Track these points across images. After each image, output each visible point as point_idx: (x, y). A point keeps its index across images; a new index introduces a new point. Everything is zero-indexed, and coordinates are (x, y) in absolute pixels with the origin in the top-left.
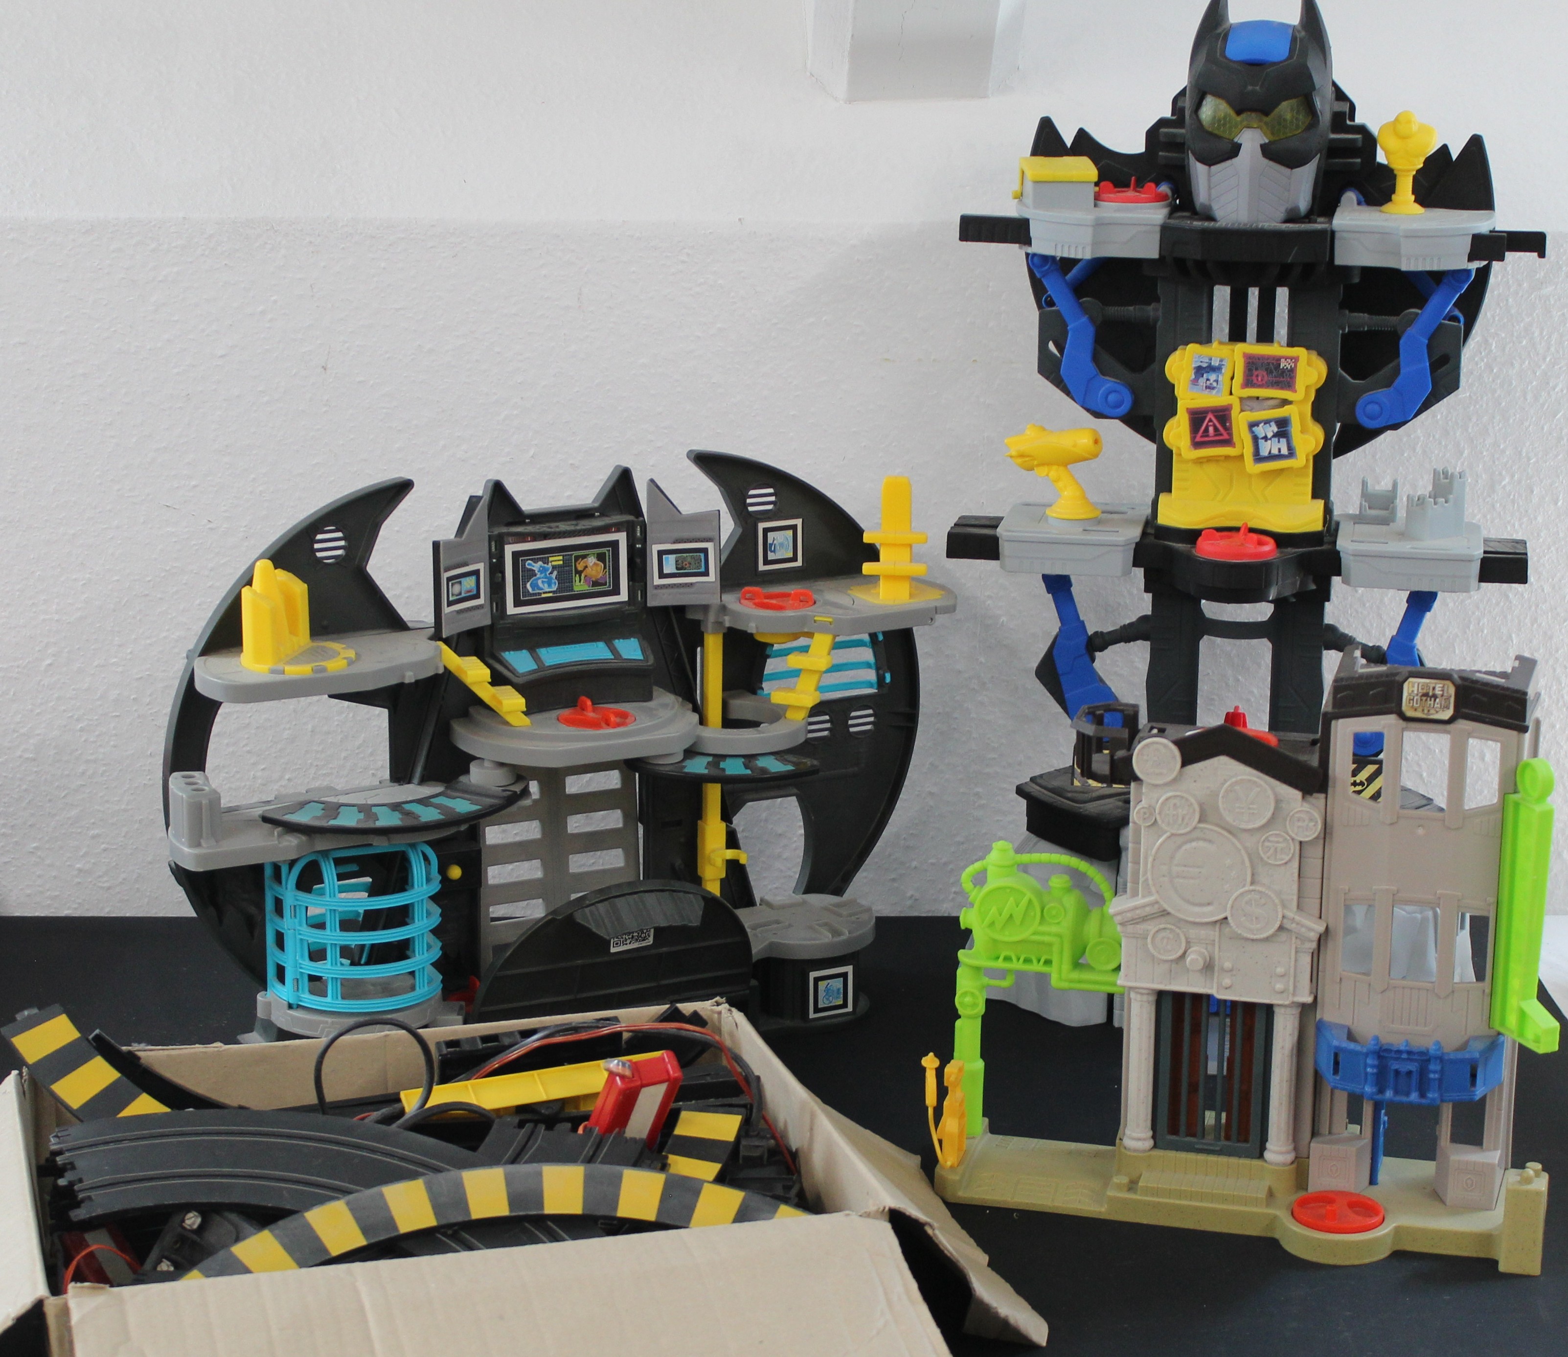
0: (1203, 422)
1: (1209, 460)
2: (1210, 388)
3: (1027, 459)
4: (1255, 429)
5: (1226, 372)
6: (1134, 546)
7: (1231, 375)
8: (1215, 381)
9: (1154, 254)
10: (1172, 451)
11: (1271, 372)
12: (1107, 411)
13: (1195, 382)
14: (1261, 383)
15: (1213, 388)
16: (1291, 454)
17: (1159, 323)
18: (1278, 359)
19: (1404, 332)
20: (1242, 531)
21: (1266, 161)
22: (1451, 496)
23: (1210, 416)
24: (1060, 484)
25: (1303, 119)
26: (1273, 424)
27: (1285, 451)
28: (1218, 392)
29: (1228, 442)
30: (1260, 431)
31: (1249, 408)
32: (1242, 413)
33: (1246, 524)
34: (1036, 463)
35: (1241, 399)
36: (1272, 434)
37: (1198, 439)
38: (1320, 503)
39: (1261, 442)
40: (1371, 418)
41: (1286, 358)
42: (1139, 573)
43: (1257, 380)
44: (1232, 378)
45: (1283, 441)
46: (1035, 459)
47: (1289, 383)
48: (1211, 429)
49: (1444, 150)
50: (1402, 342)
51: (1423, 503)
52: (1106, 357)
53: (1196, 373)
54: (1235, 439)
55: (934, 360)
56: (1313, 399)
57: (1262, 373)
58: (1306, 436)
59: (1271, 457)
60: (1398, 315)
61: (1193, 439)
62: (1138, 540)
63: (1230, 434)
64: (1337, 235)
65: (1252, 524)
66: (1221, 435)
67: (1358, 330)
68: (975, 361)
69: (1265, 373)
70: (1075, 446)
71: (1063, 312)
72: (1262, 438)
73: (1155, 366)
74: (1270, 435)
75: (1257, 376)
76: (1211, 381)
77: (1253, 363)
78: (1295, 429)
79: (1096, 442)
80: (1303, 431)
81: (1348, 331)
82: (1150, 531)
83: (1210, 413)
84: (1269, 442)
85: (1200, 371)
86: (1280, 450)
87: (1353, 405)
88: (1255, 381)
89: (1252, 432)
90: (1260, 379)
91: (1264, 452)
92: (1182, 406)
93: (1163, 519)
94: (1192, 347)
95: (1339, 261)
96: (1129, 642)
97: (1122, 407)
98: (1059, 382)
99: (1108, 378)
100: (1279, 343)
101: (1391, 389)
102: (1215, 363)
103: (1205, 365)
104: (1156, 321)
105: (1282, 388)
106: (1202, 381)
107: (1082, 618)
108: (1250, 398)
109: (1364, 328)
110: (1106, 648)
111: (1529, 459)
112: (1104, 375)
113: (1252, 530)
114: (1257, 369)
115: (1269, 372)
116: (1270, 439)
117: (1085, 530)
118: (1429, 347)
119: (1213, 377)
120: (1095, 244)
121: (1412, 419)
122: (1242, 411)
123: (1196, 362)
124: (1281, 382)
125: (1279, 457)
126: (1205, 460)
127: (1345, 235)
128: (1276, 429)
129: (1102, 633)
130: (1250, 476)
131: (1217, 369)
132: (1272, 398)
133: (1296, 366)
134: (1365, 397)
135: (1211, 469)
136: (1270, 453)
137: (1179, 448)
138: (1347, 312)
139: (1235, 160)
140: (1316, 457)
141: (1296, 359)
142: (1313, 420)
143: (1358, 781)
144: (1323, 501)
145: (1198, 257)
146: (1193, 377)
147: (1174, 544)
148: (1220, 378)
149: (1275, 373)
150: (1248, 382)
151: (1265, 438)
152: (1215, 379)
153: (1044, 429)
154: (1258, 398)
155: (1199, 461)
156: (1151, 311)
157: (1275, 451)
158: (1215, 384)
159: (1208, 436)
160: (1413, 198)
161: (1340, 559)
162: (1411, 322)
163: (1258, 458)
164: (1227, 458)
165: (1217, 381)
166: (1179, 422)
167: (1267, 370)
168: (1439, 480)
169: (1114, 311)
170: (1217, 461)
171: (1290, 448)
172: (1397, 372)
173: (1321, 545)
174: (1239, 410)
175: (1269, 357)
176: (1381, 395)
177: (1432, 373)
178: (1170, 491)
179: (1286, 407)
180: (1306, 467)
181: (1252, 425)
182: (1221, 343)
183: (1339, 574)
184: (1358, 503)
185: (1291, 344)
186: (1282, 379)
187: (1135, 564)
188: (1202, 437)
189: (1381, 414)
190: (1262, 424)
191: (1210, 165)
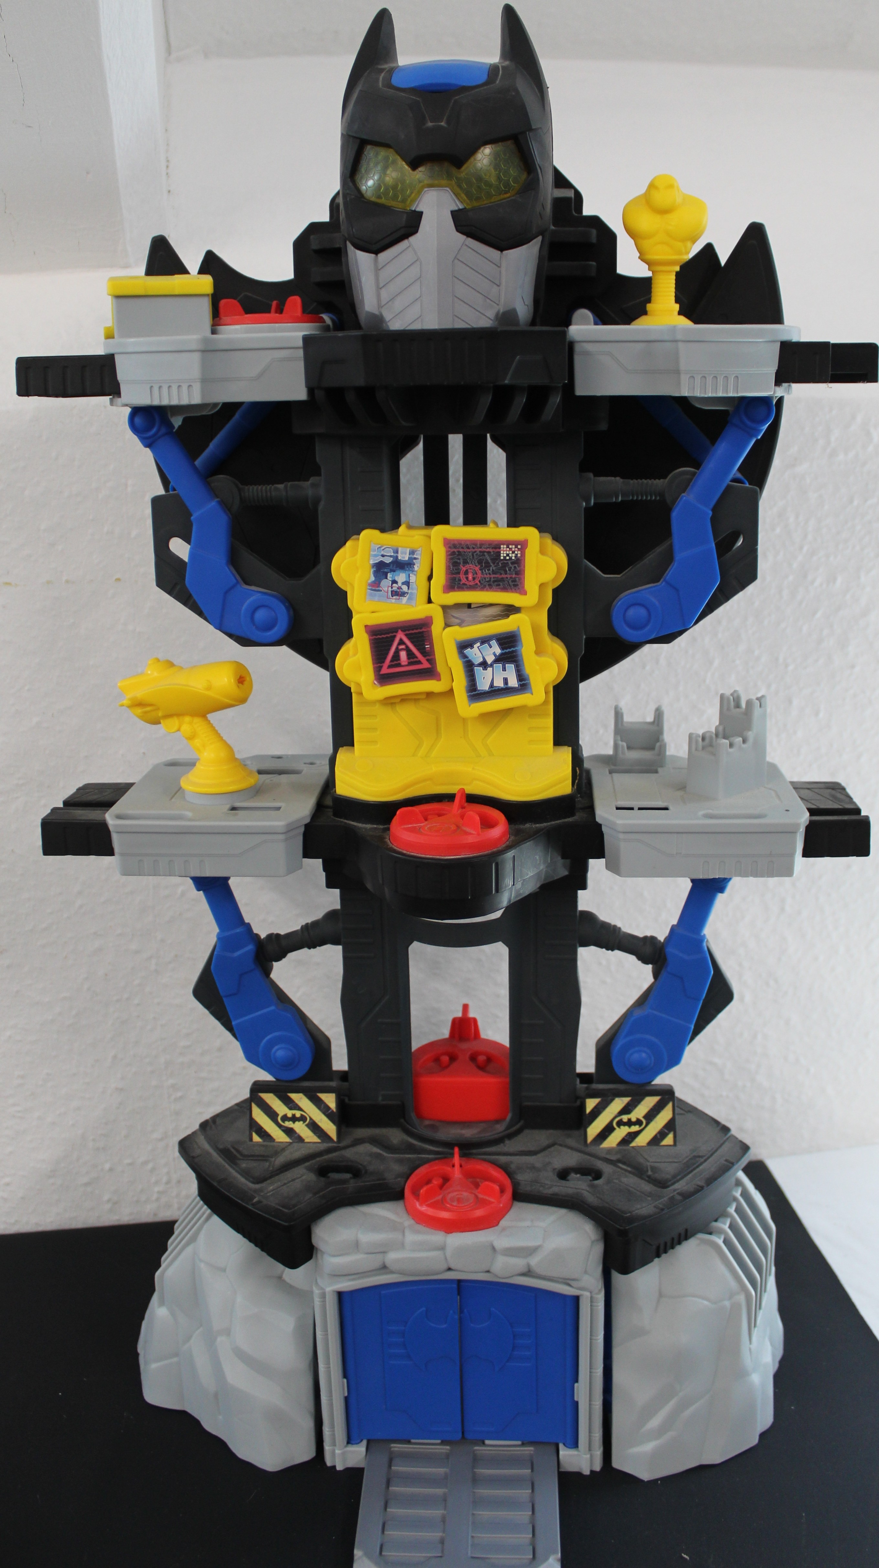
0: (391, 645)
1: (404, 699)
2: (398, 594)
3: (148, 709)
4: (468, 651)
5: (420, 567)
6: (302, 829)
7: (428, 573)
8: (403, 583)
9: (300, 393)
10: (350, 688)
11: (488, 566)
12: (256, 635)
13: (375, 586)
14: (472, 583)
15: (403, 594)
16: (524, 685)
17: (321, 507)
18: (496, 546)
19: (674, 502)
20: (457, 800)
21: (462, 238)
22: (750, 733)
23: (400, 635)
24: (197, 742)
25: (515, 173)
26: (494, 643)
27: (513, 682)
28: (410, 599)
29: (431, 673)
30: (475, 654)
31: (457, 621)
32: (448, 629)
33: (463, 790)
34: (160, 714)
35: (445, 608)
36: (493, 658)
37: (385, 670)
38: (566, 753)
39: (478, 670)
40: (634, 627)
41: (508, 543)
42: (316, 865)
43: (467, 578)
44: (430, 578)
45: (511, 667)
46: (158, 709)
47: (514, 581)
48: (403, 655)
49: (709, 249)
50: (674, 514)
51: (711, 745)
52: (249, 559)
53: (376, 573)
54: (440, 667)
55: (67, 582)
56: (550, 603)
57: (473, 567)
58: (543, 659)
59: (494, 692)
60: (665, 477)
61: (377, 670)
62: (308, 820)
63: (432, 661)
64: (577, 348)
65: (470, 789)
66: (419, 662)
67: (608, 501)
68: (118, 580)
69: (477, 568)
70: (209, 688)
71: (181, 495)
72: (480, 665)
73: (320, 567)
74: (490, 659)
75: (466, 573)
76: (400, 584)
77: (460, 553)
78: (527, 648)
79: (241, 680)
80: (538, 652)
81: (595, 503)
82: (328, 802)
83: (400, 631)
84: (490, 669)
85: (381, 570)
86: (506, 681)
87: (608, 608)
88: (464, 581)
89: (463, 656)
90: (470, 578)
91: (483, 685)
92: (358, 624)
93: (342, 789)
94: (369, 536)
95: (581, 390)
96: (314, 947)
97: (276, 629)
98: (186, 599)
99: (253, 588)
100: (497, 525)
101: (661, 584)
102: (404, 557)
103: (388, 560)
104: (317, 501)
105: (504, 589)
106: (385, 584)
107: (247, 921)
108: (458, 606)
109: (617, 497)
110: (284, 956)
111: (787, 666)
112: (247, 583)
113: (473, 799)
114: (465, 562)
115: (484, 565)
116: (491, 665)
117: (233, 809)
118: (713, 519)
119: (401, 577)
120: (206, 381)
121: (693, 626)
122: (447, 625)
123: (375, 556)
124: (502, 580)
125: (506, 691)
126: (398, 700)
127: (589, 347)
128: (498, 651)
129: (278, 935)
130: (464, 720)
131: (406, 566)
132: (491, 605)
133: (523, 554)
134: (625, 596)
135: (407, 711)
136: (492, 685)
137: (358, 685)
138: (591, 475)
139: (412, 239)
140: (556, 688)
141: (522, 545)
142: (550, 634)
143: (634, 1119)
144: (570, 749)
145: (360, 382)
146: (373, 578)
147: (360, 825)
148: (413, 579)
149: (493, 567)
150: (453, 584)
151: (484, 665)
152: (404, 580)
153: (171, 664)
154: (469, 606)
155: (390, 702)
156: (308, 488)
157: (499, 683)
158: (405, 588)
159: (399, 665)
160: (677, 306)
161: (601, 835)
162: (684, 486)
163: (475, 694)
164: (430, 695)
165: (407, 583)
166: (355, 646)
167: (480, 562)
168: (728, 709)
169: (257, 491)
170: (416, 700)
171: (522, 678)
172: (668, 558)
173: (573, 814)
174: (443, 624)
175: (482, 543)
176: (647, 592)
177: (720, 556)
178: (352, 744)
179: (512, 617)
180: (546, 702)
181: (463, 646)
182: (410, 527)
183: (600, 854)
184: (612, 743)
185: (514, 521)
186: (504, 576)
187: (307, 854)
188: (390, 667)
189: (649, 621)
190: (478, 644)
191: (376, 252)
